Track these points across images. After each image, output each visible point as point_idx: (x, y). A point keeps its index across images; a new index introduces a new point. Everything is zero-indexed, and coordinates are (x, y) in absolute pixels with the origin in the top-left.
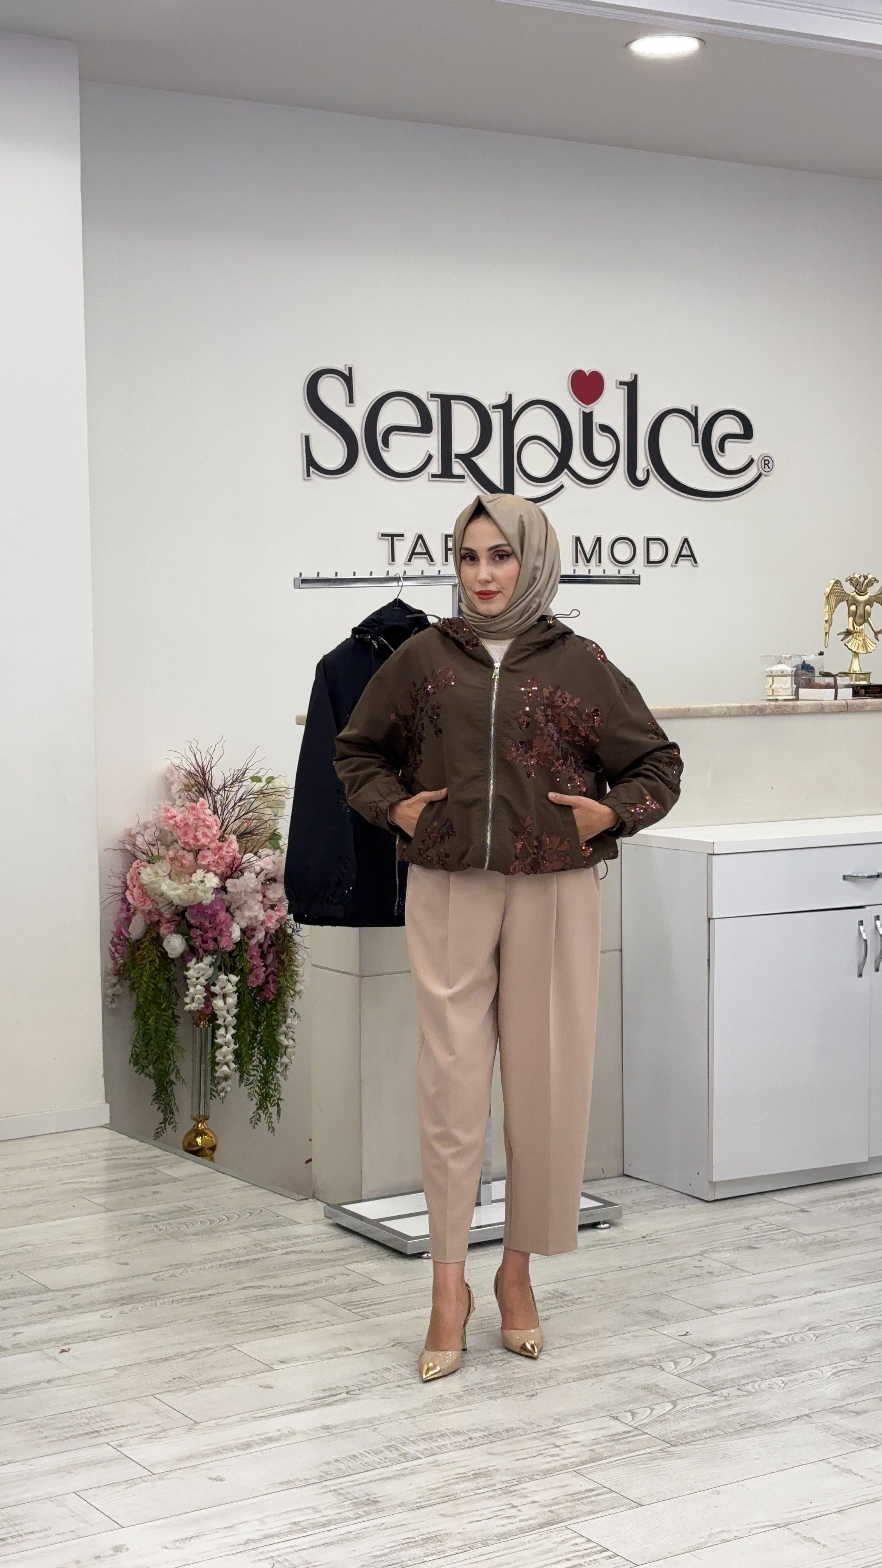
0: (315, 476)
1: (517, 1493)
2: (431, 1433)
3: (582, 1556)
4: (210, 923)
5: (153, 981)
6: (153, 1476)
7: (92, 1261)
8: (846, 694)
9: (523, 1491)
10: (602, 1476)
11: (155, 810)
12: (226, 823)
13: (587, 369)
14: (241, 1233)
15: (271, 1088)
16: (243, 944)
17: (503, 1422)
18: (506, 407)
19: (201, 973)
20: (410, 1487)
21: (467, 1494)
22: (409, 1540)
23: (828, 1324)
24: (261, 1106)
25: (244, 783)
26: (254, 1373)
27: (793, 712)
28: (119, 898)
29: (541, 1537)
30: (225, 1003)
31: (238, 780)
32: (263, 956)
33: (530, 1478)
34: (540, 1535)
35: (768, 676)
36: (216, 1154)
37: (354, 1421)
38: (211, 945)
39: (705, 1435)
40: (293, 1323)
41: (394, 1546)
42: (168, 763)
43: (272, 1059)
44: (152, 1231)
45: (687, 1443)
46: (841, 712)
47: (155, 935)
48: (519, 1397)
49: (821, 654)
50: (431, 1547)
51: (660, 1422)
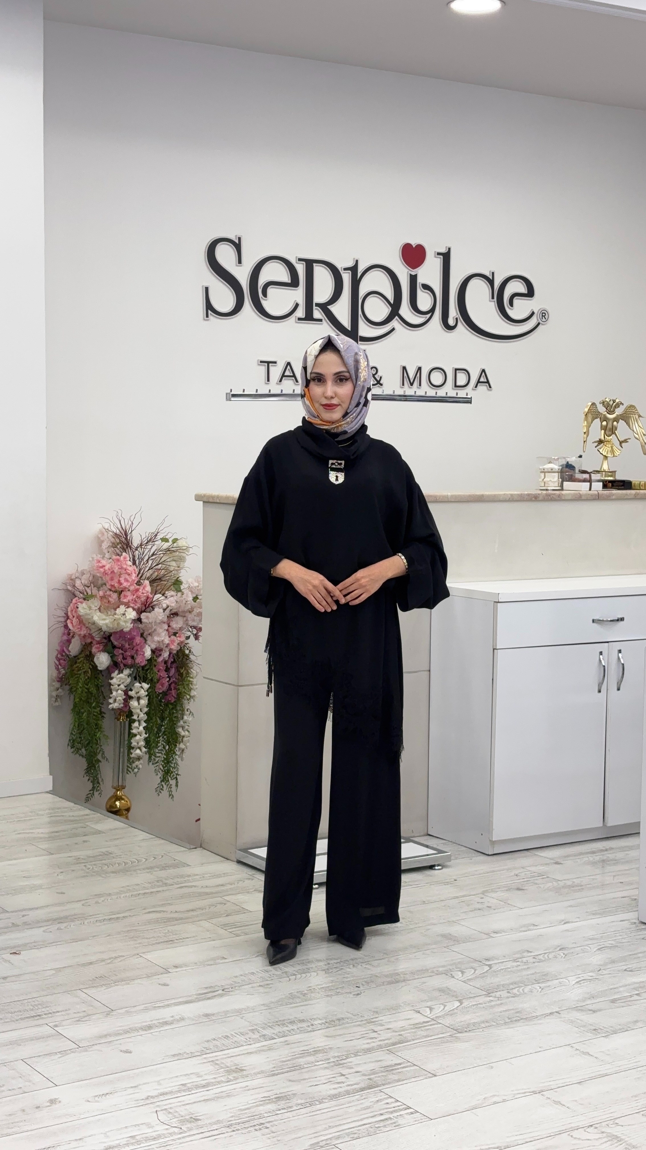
0: (212, 317)
1: (345, 1065)
2: (284, 1020)
3: (392, 1112)
4: (129, 645)
5: (86, 686)
6: (80, 1048)
7: (37, 891)
8: (598, 486)
9: (350, 1064)
10: (408, 1054)
11: (90, 561)
12: (142, 572)
13: (414, 243)
14: (147, 872)
15: (172, 767)
16: (153, 661)
17: (336, 1013)
18: (354, 269)
19: (122, 681)
20: (269, 1060)
21: (310, 1066)
22: (266, 1099)
23: (574, 945)
24: (164, 779)
25: (156, 543)
26: (156, 974)
27: (559, 499)
28: (63, 625)
29: (362, 1098)
30: (139, 704)
31: (151, 540)
32: (167, 670)
33: (355, 1055)
34: (362, 1096)
35: (541, 472)
36: (130, 814)
37: (228, 1011)
38: (129, 661)
39: (483, 1025)
40: (184, 938)
41: (255, 1103)
42: (100, 526)
43: (173, 745)
44: (82, 870)
45: (470, 1031)
46: (594, 499)
47: (88, 653)
48: (348, 995)
49: (580, 457)
50: (282, 1104)
51: (451, 1015)
